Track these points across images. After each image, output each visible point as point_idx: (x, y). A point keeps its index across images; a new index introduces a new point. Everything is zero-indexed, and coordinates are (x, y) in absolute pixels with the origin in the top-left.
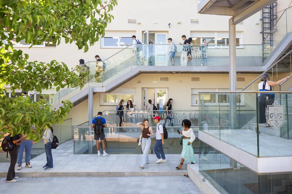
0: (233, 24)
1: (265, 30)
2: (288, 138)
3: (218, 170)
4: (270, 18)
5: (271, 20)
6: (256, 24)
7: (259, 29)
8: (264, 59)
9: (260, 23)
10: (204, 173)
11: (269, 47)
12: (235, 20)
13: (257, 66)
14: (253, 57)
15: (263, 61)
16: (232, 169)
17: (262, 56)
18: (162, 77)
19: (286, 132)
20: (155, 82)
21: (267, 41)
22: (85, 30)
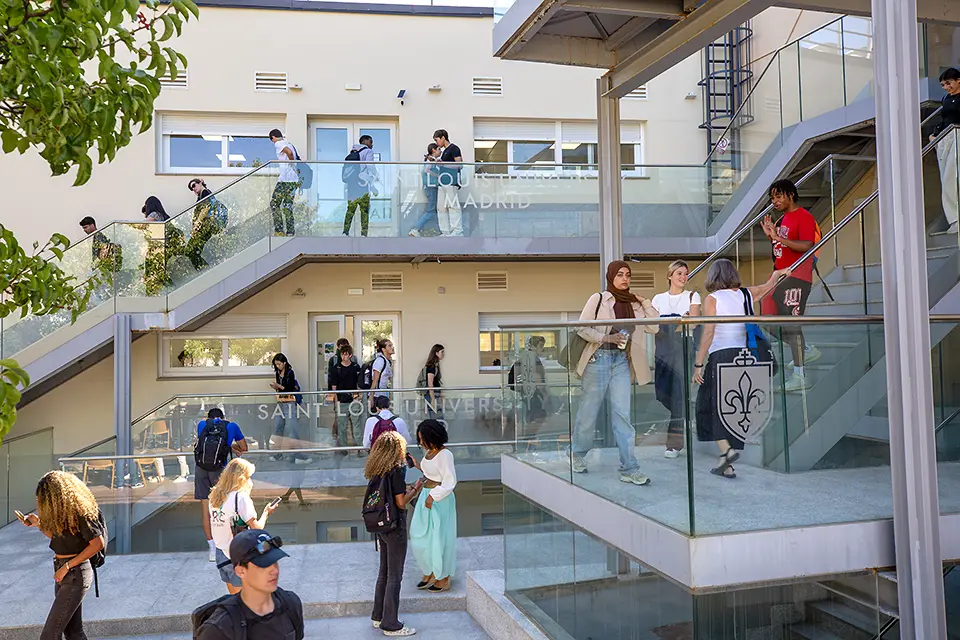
0: (609, 96)
1: (716, 118)
2: (787, 470)
3: (567, 584)
4: (731, 78)
5: (733, 86)
6: (687, 98)
7: (697, 113)
8: (712, 214)
9: (699, 92)
10: (520, 598)
11: (728, 172)
12: (617, 84)
13: (690, 235)
14: (679, 206)
15: (710, 220)
16: (613, 580)
17: (705, 201)
18: (379, 276)
19: (781, 452)
20: (357, 293)
21: (724, 152)
22: (76, 105)
